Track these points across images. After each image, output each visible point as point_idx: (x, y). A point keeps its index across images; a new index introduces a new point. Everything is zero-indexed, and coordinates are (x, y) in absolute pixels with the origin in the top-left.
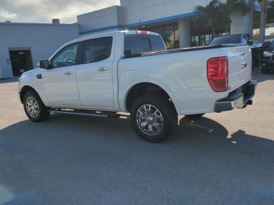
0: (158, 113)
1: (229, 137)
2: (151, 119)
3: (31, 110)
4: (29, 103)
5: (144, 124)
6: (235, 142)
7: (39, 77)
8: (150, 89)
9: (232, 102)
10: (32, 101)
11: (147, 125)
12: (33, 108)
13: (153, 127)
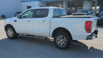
0: (65, 39)
1: (89, 49)
2: (62, 41)
3: (10, 34)
4: (9, 31)
5: (59, 43)
6: (91, 51)
7: (15, 21)
8: (61, 30)
9: (93, 37)
10: (10, 31)
11: (60, 43)
12: (10, 33)
13: (63, 44)
